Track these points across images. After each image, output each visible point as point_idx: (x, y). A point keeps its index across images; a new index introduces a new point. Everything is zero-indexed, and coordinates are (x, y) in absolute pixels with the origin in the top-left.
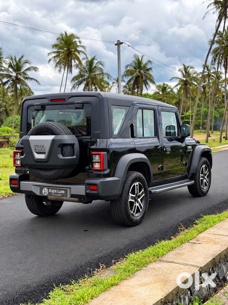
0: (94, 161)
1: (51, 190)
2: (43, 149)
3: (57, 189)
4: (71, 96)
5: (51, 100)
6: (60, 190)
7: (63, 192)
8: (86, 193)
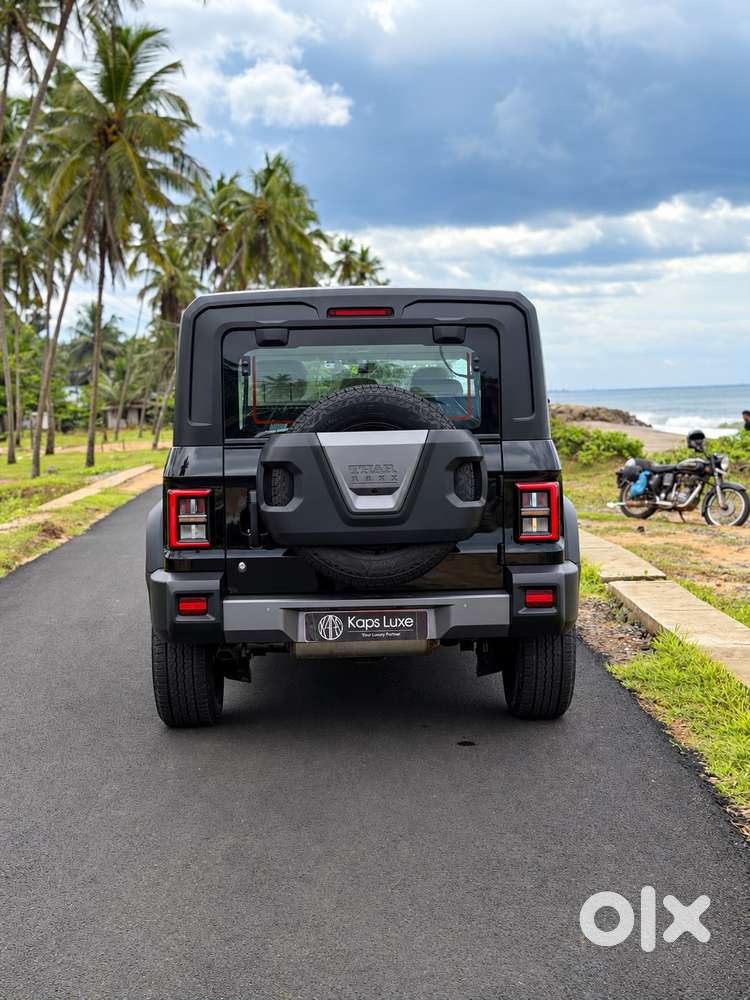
0: (525, 511)
1: (354, 622)
2: (388, 476)
3: (380, 616)
4: (415, 299)
5: (331, 312)
6: (393, 616)
7: (408, 622)
8: (513, 617)
